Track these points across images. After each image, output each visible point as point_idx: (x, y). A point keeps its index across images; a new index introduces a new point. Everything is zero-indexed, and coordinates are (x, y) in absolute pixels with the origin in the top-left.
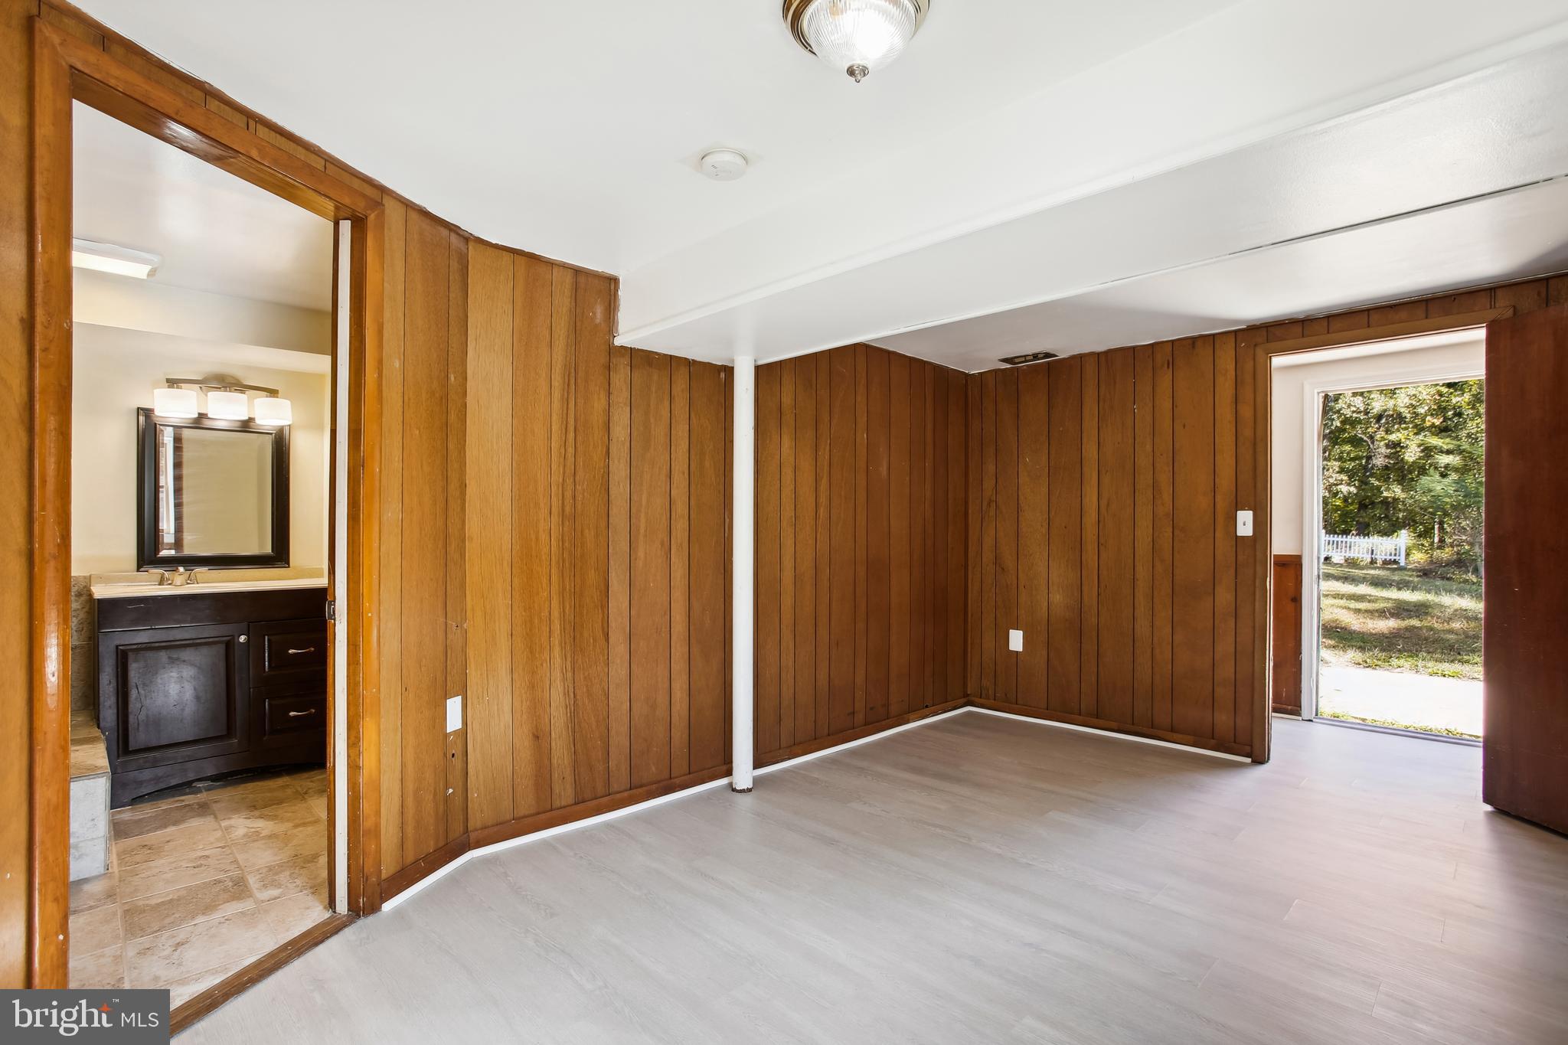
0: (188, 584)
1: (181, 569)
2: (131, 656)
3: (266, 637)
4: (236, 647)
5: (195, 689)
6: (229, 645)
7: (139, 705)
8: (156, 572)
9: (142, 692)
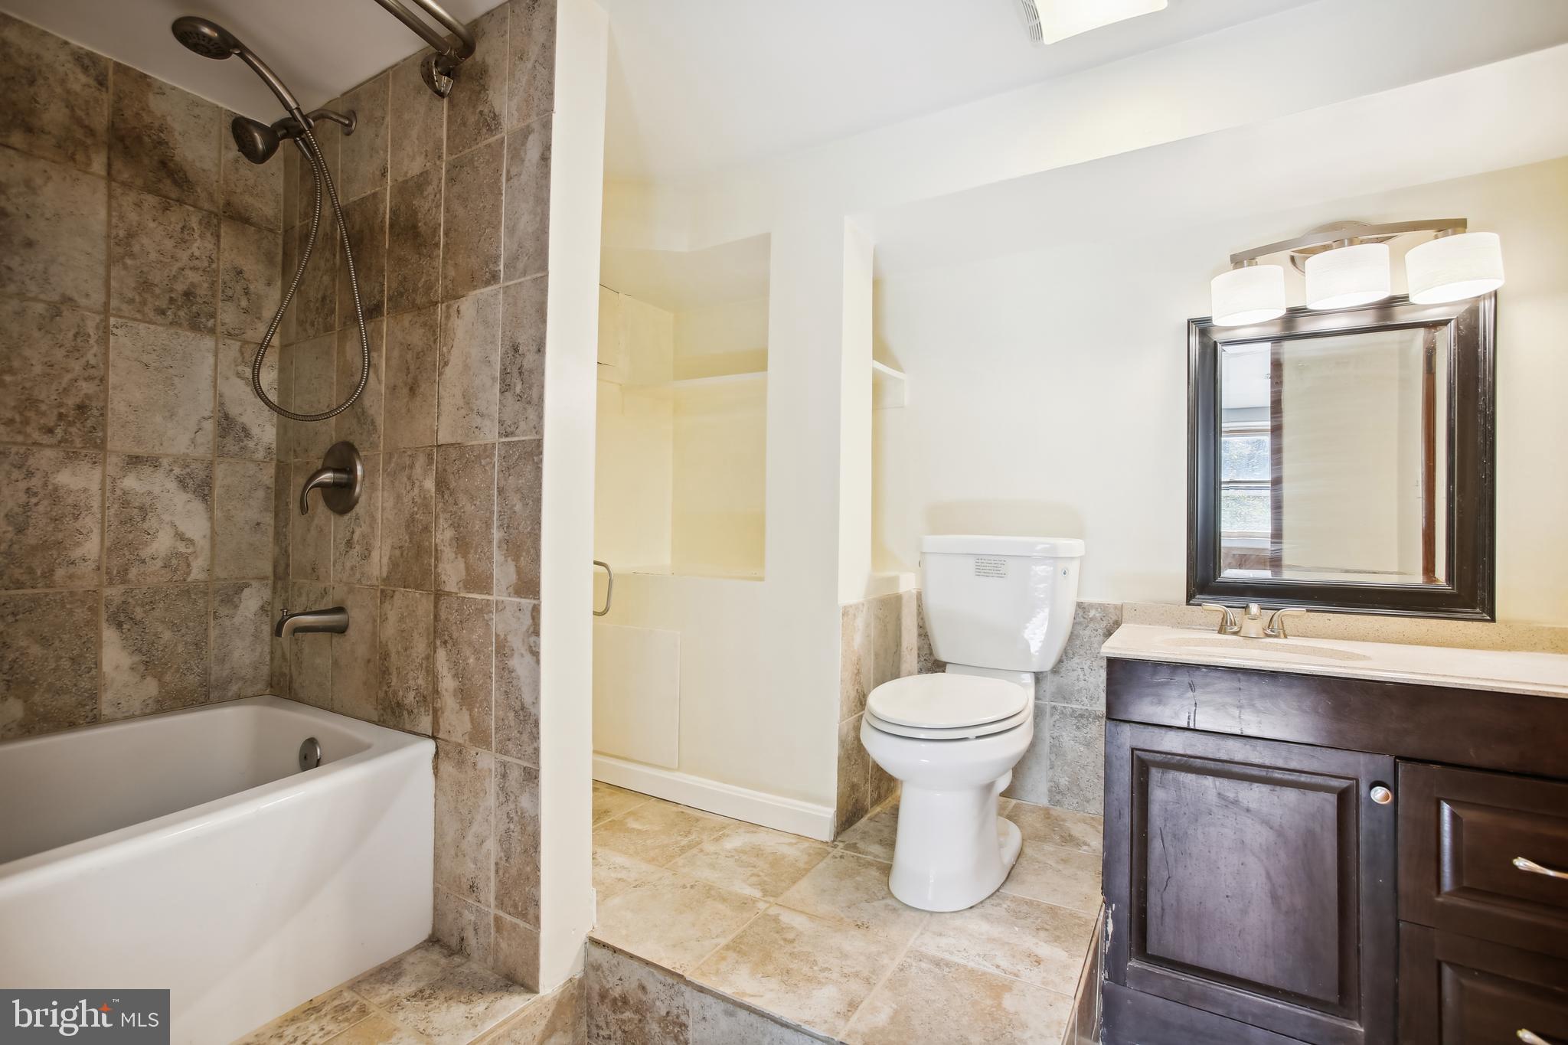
0: (1268, 636)
1: (1254, 608)
2: (1155, 774)
3: (1446, 809)
4: (1363, 809)
5: (1268, 876)
6: (1346, 800)
7: (1165, 875)
8: (1214, 608)
9: (1171, 850)
